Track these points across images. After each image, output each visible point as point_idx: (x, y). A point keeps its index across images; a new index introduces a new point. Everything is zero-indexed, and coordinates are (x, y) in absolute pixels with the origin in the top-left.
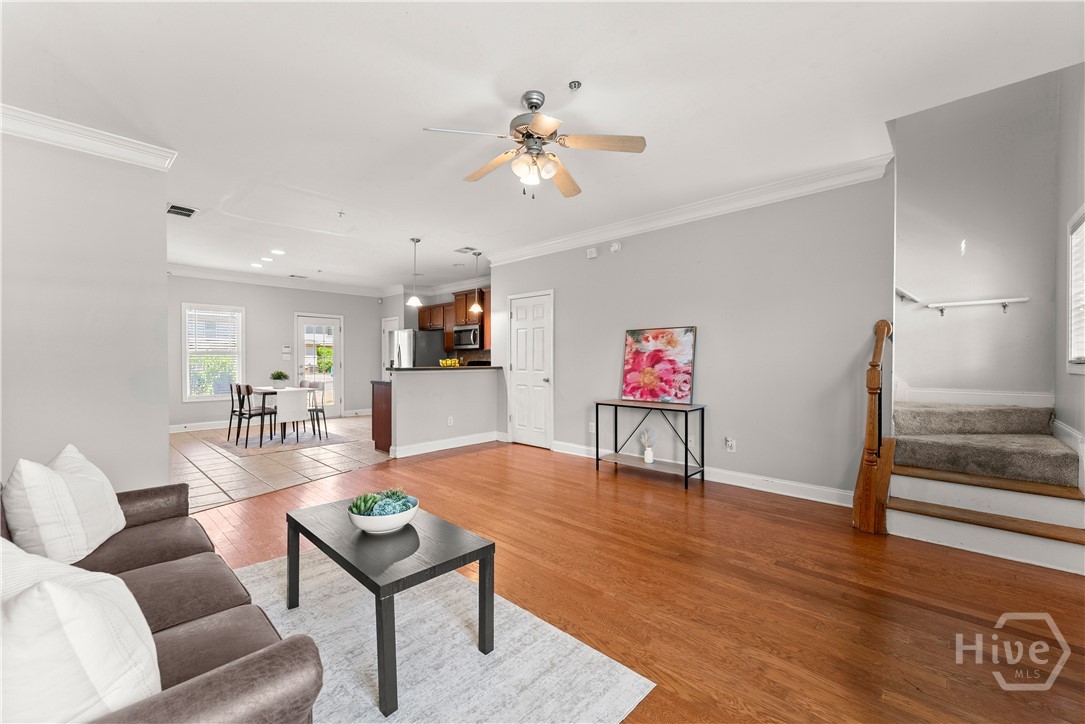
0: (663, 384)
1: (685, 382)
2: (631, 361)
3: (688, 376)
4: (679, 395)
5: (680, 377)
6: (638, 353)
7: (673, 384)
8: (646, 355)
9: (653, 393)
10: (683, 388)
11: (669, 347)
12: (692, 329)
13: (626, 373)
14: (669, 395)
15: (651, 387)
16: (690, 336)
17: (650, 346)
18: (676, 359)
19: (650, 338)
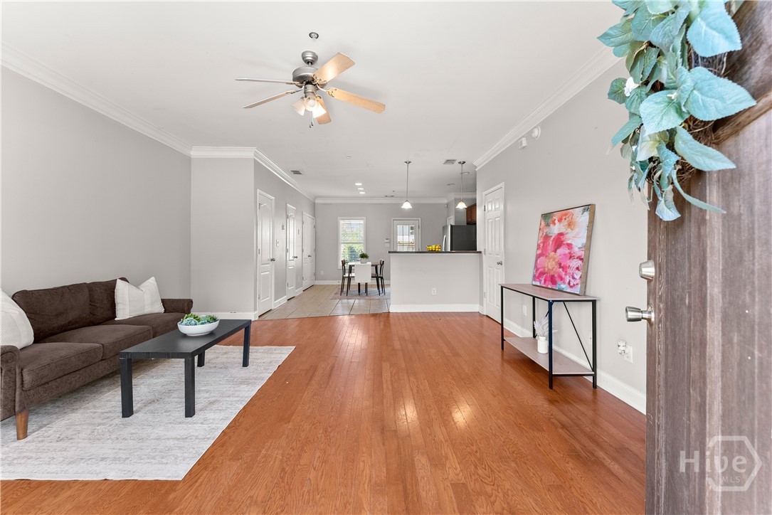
0: (561, 270)
1: (578, 268)
2: (542, 245)
3: (580, 262)
4: (572, 284)
5: (575, 263)
6: (547, 237)
7: (569, 271)
8: (552, 238)
9: (553, 280)
10: (575, 276)
11: (569, 230)
12: (590, 208)
13: (538, 256)
14: (564, 283)
15: (552, 273)
16: (587, 214)
17: (556, 229)
18: (573, 243)
19: (556, 221)
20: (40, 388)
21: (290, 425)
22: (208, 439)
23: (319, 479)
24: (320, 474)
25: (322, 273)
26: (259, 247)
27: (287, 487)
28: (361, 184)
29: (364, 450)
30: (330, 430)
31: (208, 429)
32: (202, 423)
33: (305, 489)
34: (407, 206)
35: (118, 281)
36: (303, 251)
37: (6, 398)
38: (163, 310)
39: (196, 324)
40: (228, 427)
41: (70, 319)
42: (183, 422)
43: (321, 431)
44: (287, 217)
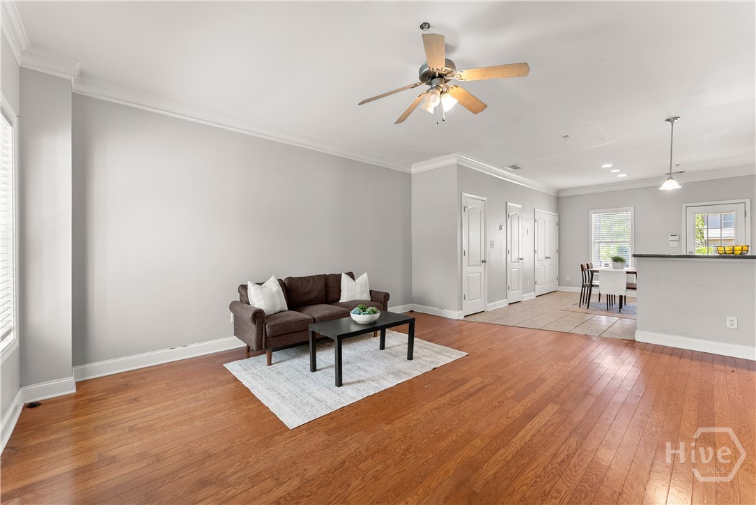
20: (276, 338)
21: (387, 428)
22: (330, 408)
23: (356, 490)
24: (361, 487)
25: (568, 277)
26: (465, 248)
27: (330, 479)
28: (611, 165)
29: (420, 492)
30: (413, 449)
31: (338, 400)
32: (339, 395)
33: (339, 492)
34: (671, 186)
35: (343, 275)
36: (535, 252)
37: (258, 339)
38: (370, 299)
39: (360, 314)
40: (349, 406)
41: (312, 297)
42: (329, 388)
43: (403, 447)
44: (507, 216)
